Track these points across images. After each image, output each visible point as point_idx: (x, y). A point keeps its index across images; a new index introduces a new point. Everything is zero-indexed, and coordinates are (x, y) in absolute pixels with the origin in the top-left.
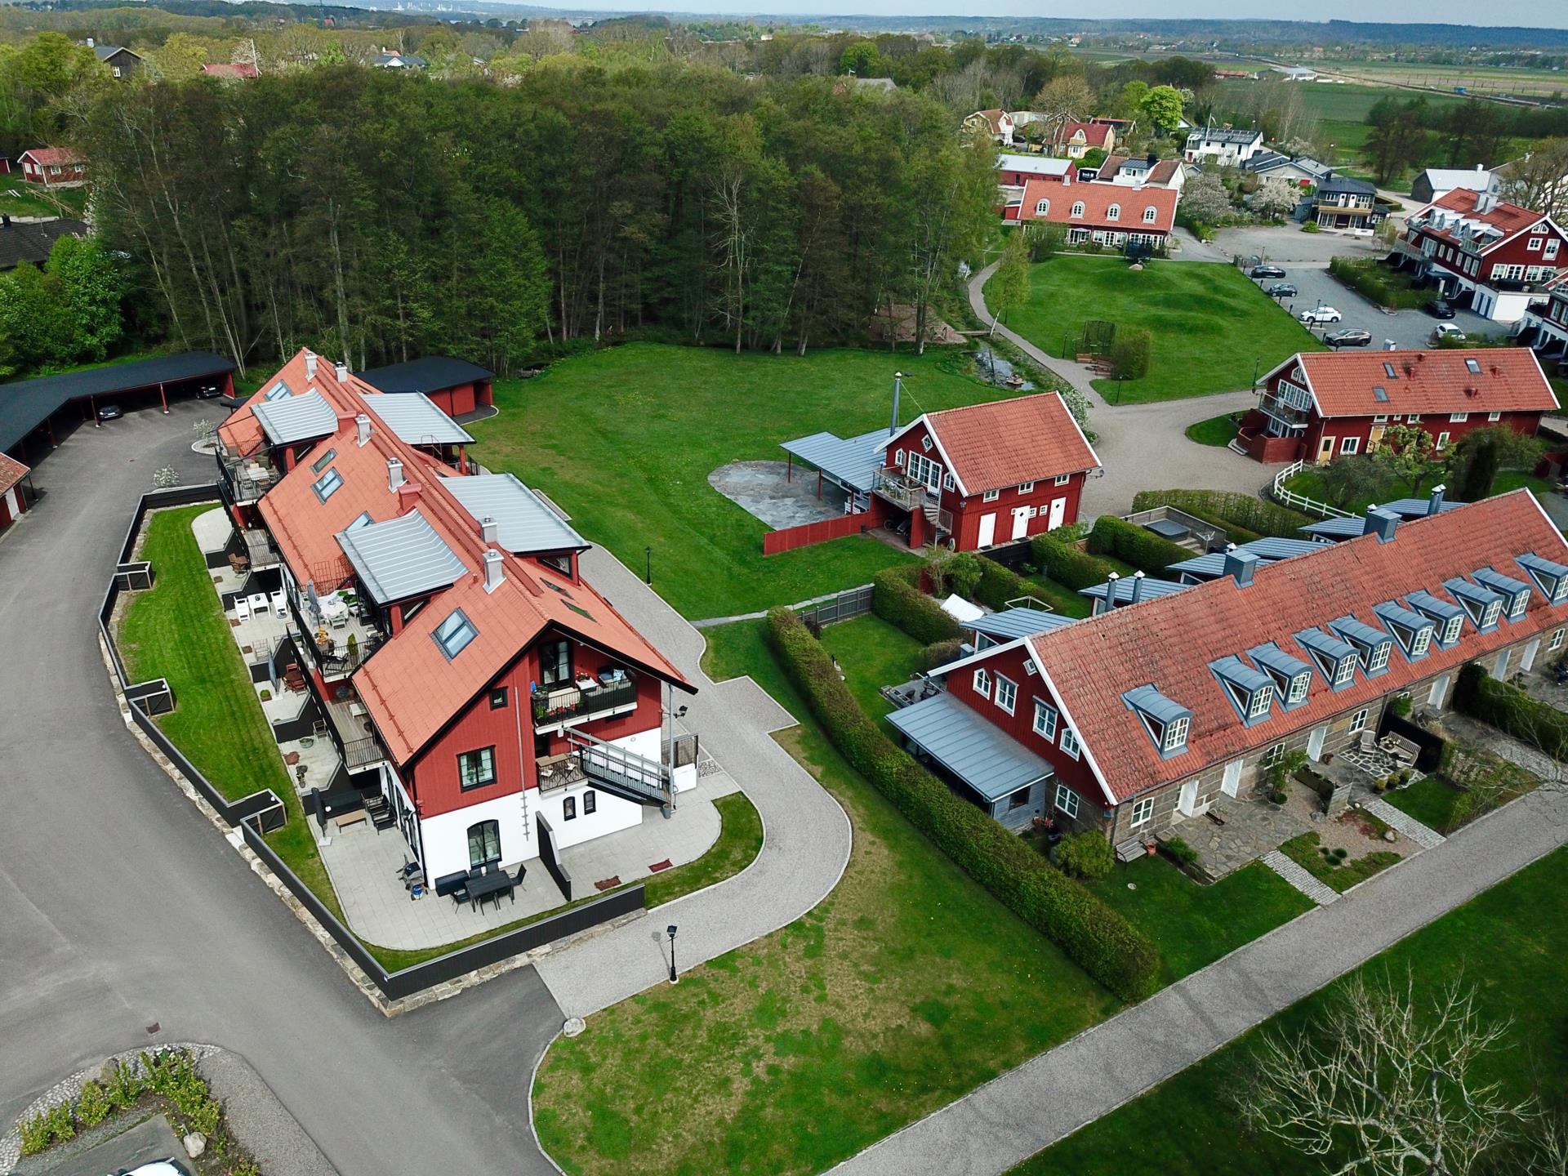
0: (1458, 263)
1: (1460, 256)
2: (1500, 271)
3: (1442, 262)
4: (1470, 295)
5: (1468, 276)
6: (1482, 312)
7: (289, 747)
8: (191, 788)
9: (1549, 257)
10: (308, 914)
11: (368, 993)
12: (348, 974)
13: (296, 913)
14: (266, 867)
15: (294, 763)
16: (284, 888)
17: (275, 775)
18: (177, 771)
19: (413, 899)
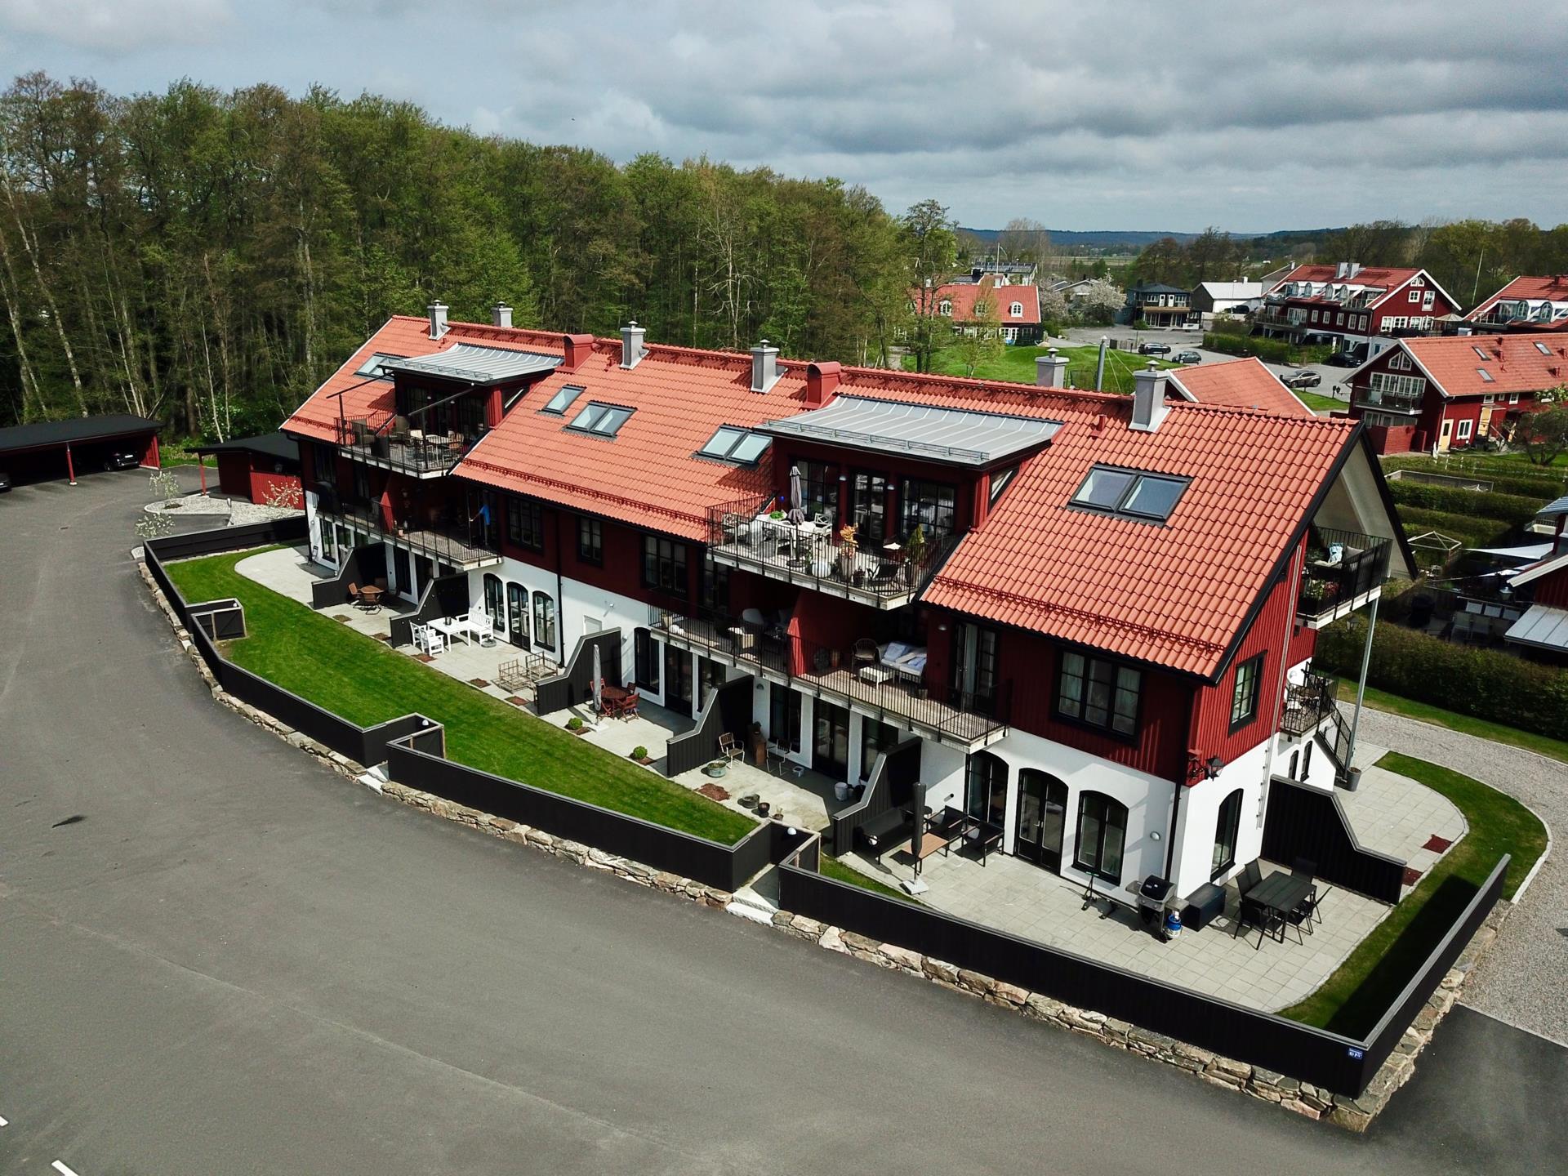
0: (1339, 322)
1: (1341, 316)
2: (1388, 322)
3: (1319, 325)
4: (1363, 348)
7: (692, 779)
8: (595, 851)
9: (1427, 308)
10: (1022, 994)
11: (1275, 1097)
12: (1202, 1075)
13: (988, 997)
14: (859, 937)
15: (726, 796)
16: (932, 961)
17: (713, 816)
18: (542, 835)
19: (1164, 938)
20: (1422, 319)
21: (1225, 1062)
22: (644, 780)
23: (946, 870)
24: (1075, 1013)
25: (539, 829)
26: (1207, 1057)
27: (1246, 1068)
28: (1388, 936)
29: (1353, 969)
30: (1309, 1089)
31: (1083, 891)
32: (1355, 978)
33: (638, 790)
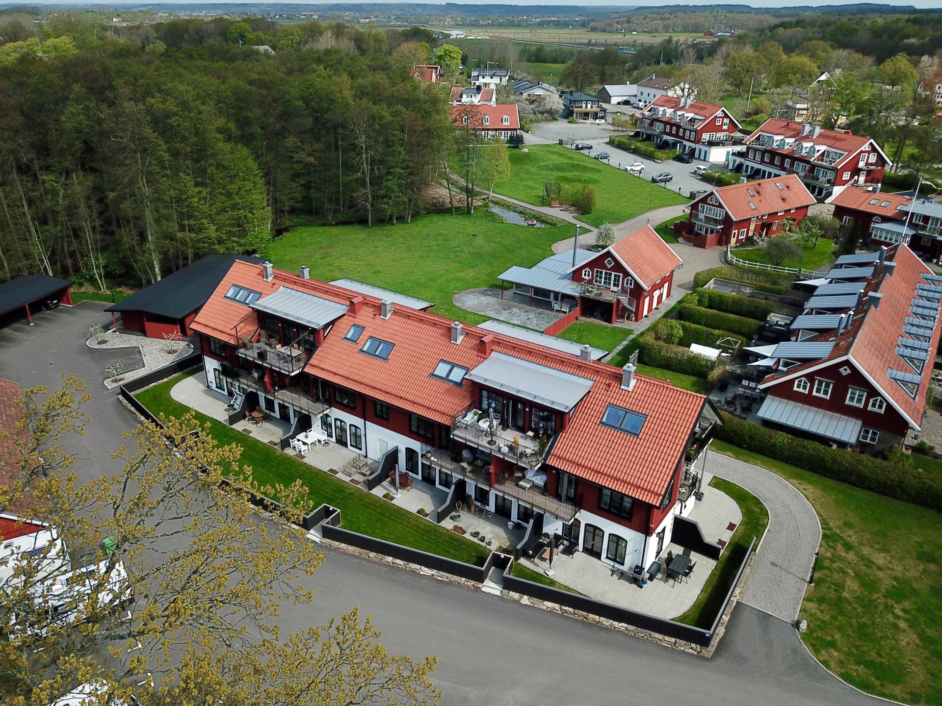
0: (681, 134)
1: (681, 130)
2: (706, 136)
3: (670, 134)
4: (693, 151)
5: (689, 140)
6: (702, 157)
7: (447, 524)
8: (423, 568)
9: (725, 127)
10: (597, 617)
11: (683, 649)
12: (659, 643)
13: (585, 620)
14: (535, 599)
15: (464, 532)
16: (564, 608)
17: (463, 543)
18: (398, 561)
19: (641, 587)
20: (723, 133)
21: (667, 638)
22: (429, 526)
23: (559, 562)
24: (616, 624)
25: (397, 558)
26: (660, 637)
27: (673, 640)
28: (716, 575)
29: (705, 592)
30: (693, 645)
31: (611, 567)
32: (705, 595)
33: (428, 532)
